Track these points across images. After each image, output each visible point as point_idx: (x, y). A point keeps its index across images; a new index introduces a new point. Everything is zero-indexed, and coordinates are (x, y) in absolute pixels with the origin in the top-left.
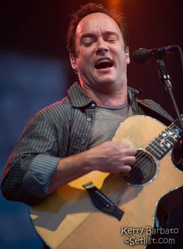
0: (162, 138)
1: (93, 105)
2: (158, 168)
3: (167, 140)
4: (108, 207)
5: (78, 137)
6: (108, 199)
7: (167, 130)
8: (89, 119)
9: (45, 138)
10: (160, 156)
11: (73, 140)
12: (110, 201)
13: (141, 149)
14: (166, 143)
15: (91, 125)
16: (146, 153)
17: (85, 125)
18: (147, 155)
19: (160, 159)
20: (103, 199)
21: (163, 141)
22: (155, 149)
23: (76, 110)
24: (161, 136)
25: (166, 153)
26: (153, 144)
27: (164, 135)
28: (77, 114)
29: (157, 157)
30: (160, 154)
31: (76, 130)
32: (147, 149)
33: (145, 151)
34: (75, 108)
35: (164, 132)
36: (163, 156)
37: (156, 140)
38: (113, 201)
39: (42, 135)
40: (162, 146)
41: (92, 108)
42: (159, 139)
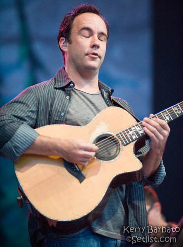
1: (72, 85)
2: (121, 152)
3: (134, 133)
5: (59, 110)
7: (136, 125)
8: (68, 97)
9: (29, 106)
10: (125, 144)
11: (54, 113)
13: (112, 134)
14: (133, 135)
15: (69, 102)
17: (64, 102)
18: (115, 140)
21: (131, 133)
22: (123, 137)
23: (57, 90)
24: (131, 128)
25: (130, 142)
26: (122, 133)
28: (58, 93)
29: (123, 143)
30: (126, 142)
31: (57, 106)
32: (117, 135)
33: (115, 137)
34: (56, 88)
35: (134, 127)
36: (127, 144)
37: (126, 131)
39: (27, 102)
40: (129, 136)
41: (71, 87)
42: (129, 130)
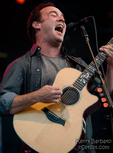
0: (81, 79)
1: (39, 48)
4: (56, 120)
6: (56, 115)
7: (82, 74)
12: (57, 116)
16: (73, 88)
19: (81, 90)
20: (53, 115)
22: (78, 85)
24: (80, 78)
25: (83, 87)
26: (76, 83)
27: (81, 77)
29: (79, 89)
32: (73, 85)
38: (58, 116)
40: (81, 83)
42: (79, 79)
